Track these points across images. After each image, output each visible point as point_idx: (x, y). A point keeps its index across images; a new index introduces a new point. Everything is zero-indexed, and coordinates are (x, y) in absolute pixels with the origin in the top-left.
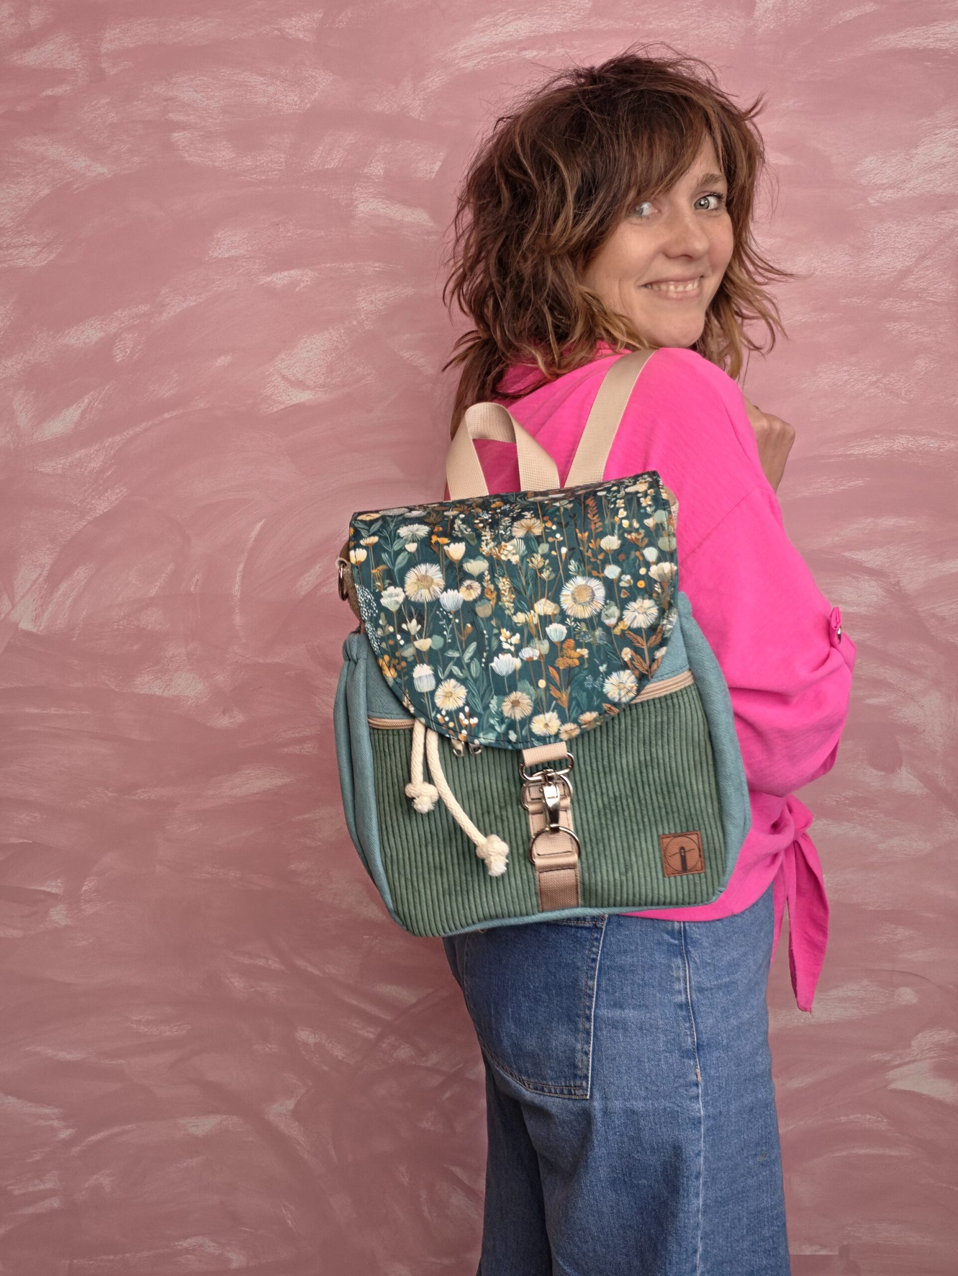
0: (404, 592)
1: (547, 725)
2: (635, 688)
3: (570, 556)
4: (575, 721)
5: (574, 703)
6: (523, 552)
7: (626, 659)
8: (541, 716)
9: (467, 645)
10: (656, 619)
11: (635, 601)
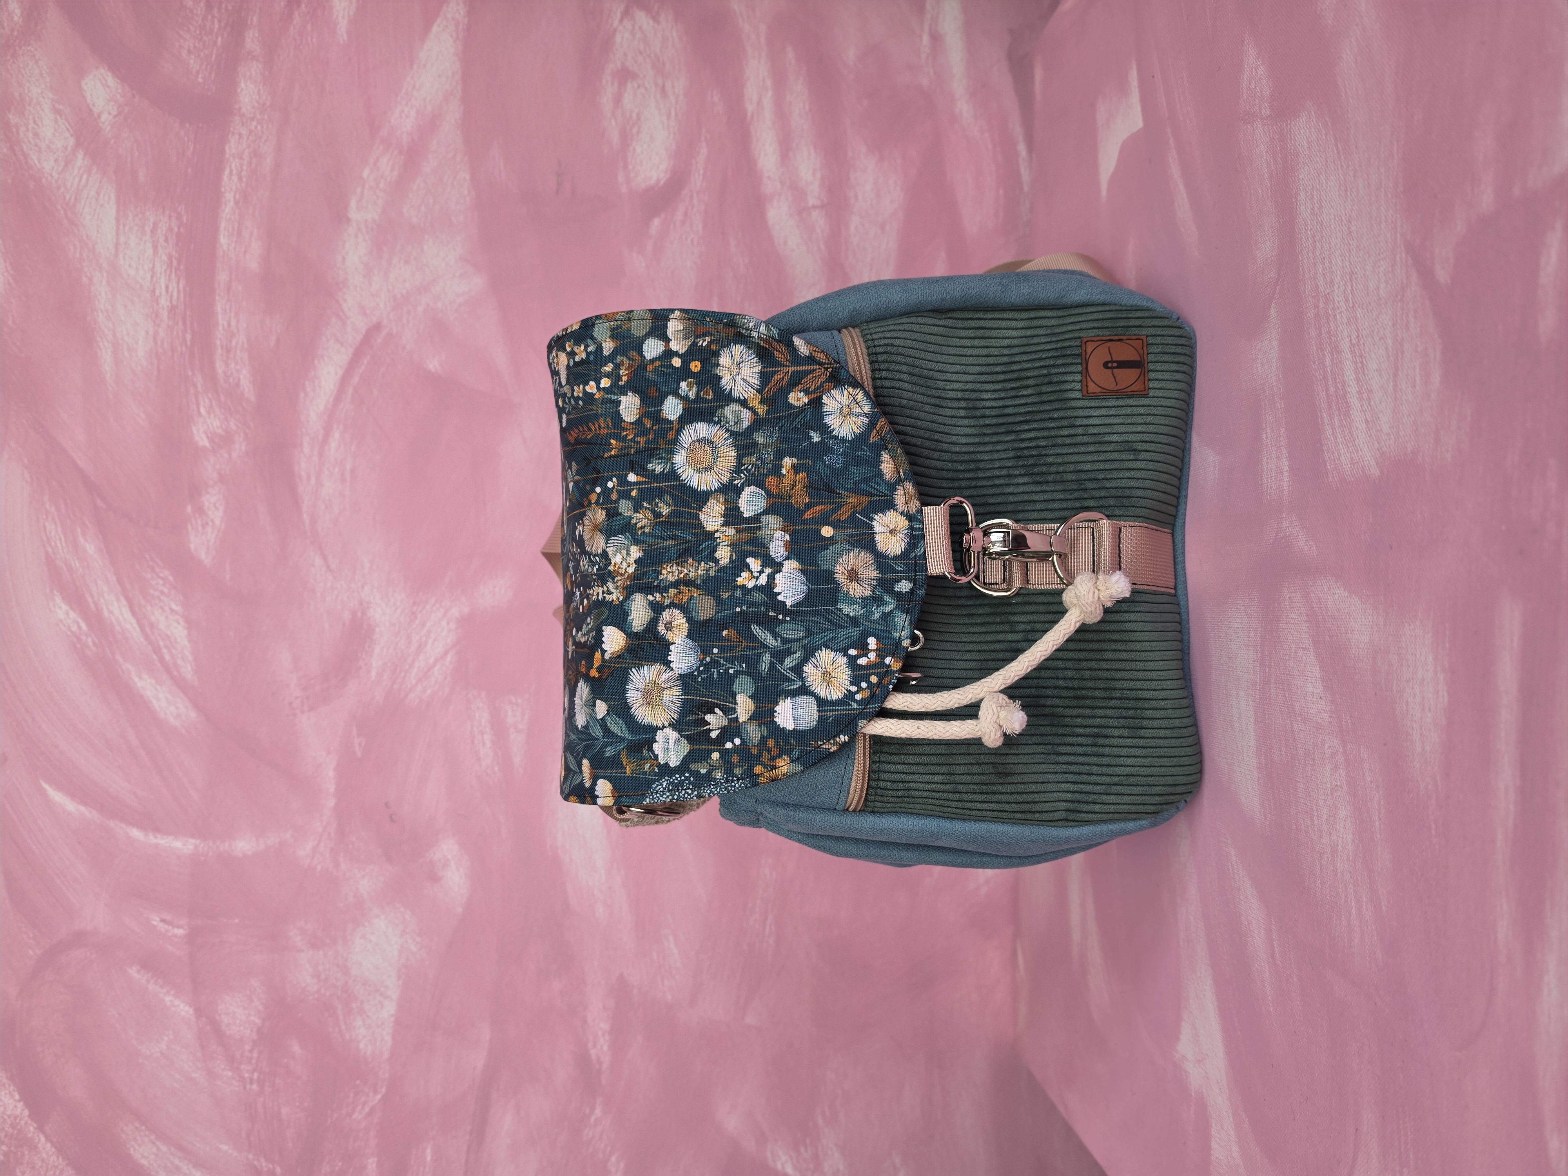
0: (664, 727)
1: (892, 532)
2: (851, 390)
3: (641, 470)
4: (892, 487)
5: (863, 486)
6: (627, 538)
7: (806, 400)
8: (878, 538)
9: (756, 639)
10: (749, 348)
11: (720, 378)
